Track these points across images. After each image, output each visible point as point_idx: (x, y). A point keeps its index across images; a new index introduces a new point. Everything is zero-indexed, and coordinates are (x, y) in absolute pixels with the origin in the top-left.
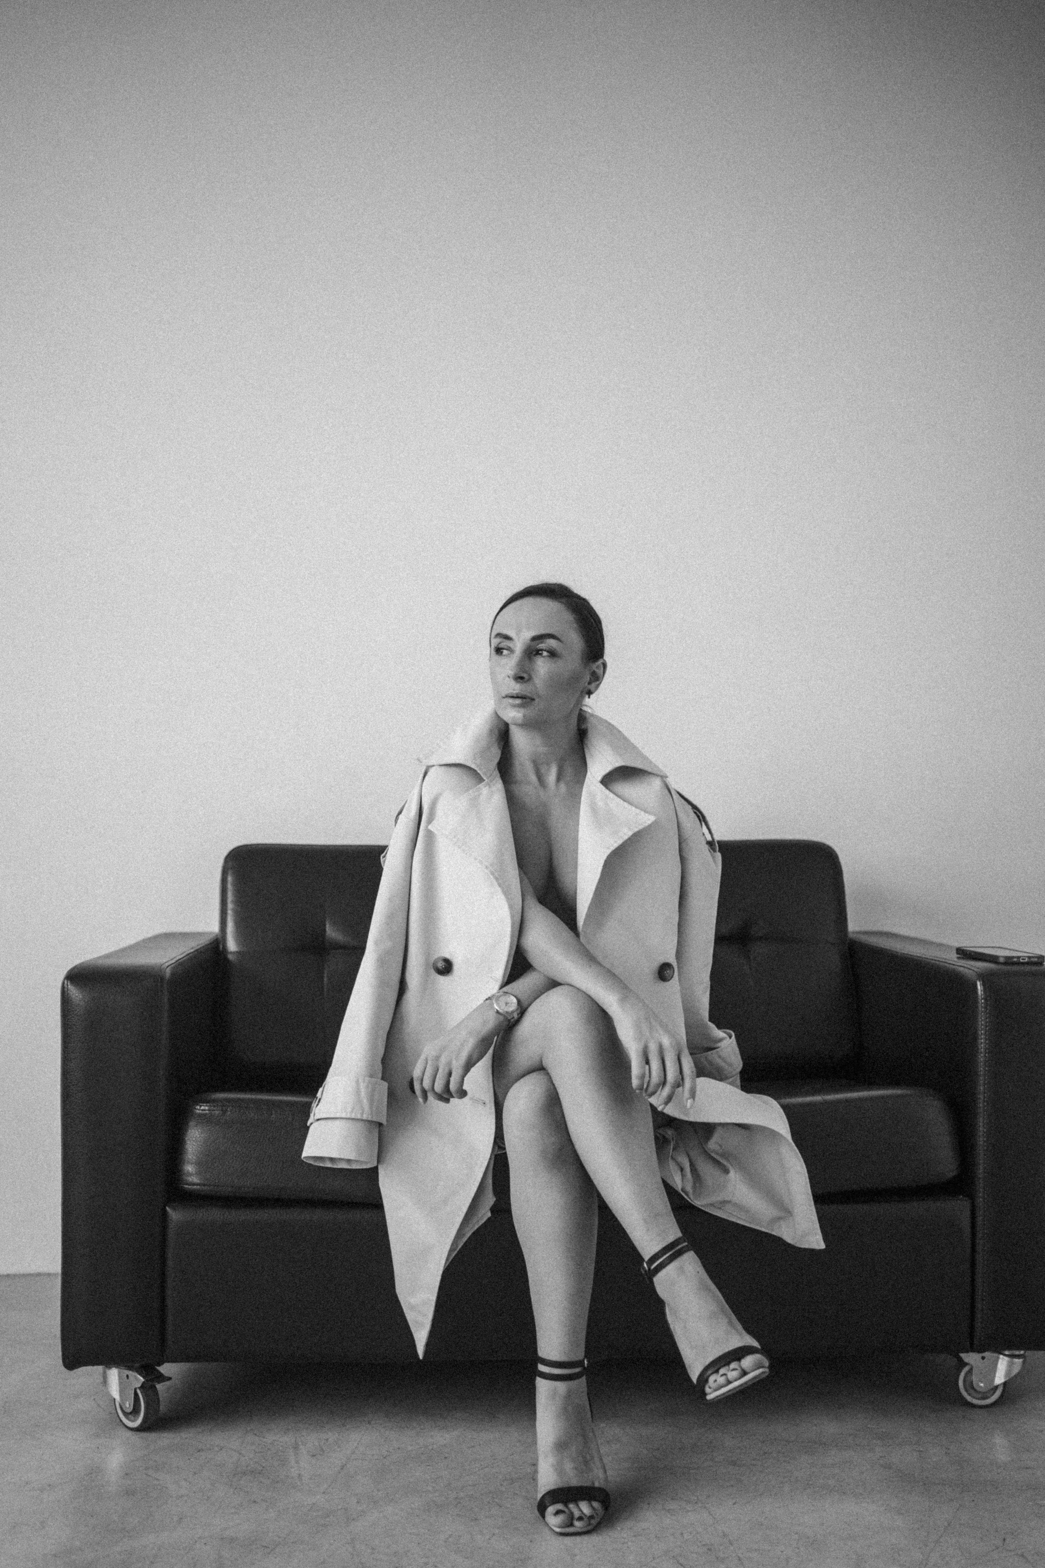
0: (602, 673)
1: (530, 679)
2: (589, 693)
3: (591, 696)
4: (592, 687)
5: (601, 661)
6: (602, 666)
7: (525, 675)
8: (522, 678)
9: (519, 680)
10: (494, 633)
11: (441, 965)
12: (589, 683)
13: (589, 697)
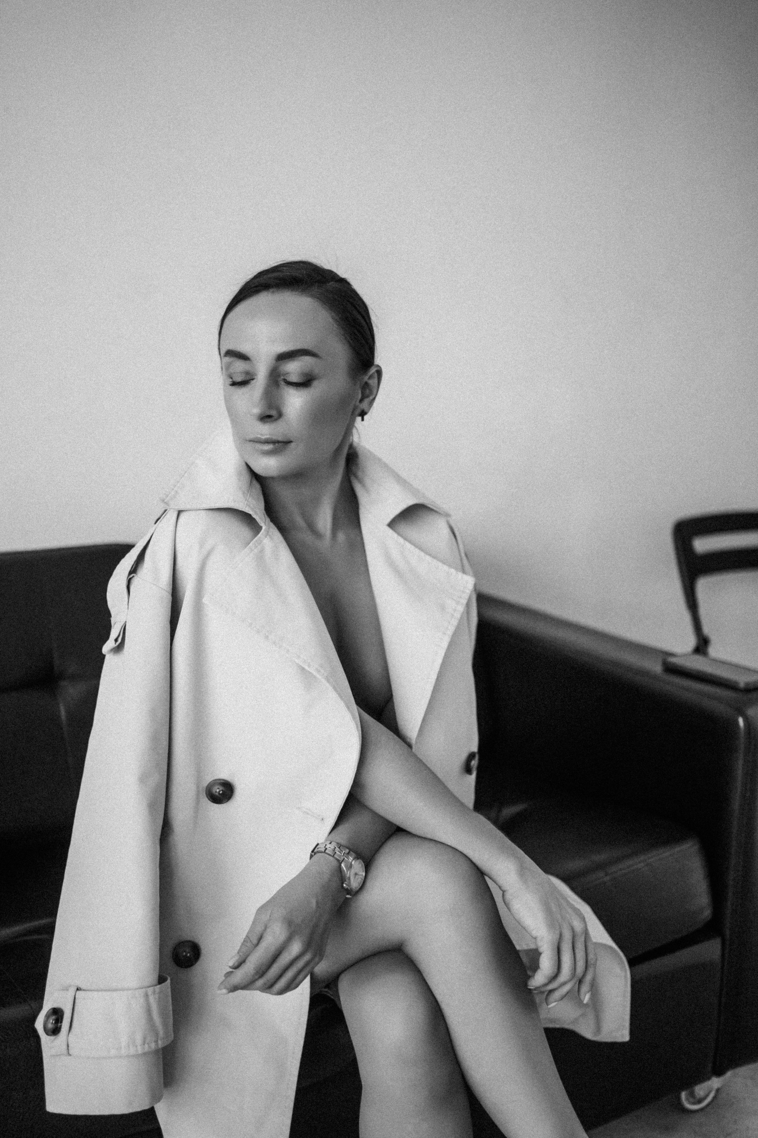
0: (376, 384)
1: (280, 415)
2: (363, 414)
3: (366, 417)
4: (364, 405)
5: (373, 370)
6: (376, 374)
7: (274, 413)
8: (269, 417)
9: (266, 420)
10: (223, 352)
11: (217, 790)
12: (361, 401)
13: (363, 420)
